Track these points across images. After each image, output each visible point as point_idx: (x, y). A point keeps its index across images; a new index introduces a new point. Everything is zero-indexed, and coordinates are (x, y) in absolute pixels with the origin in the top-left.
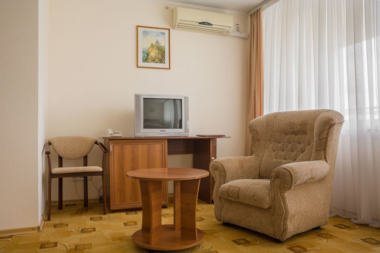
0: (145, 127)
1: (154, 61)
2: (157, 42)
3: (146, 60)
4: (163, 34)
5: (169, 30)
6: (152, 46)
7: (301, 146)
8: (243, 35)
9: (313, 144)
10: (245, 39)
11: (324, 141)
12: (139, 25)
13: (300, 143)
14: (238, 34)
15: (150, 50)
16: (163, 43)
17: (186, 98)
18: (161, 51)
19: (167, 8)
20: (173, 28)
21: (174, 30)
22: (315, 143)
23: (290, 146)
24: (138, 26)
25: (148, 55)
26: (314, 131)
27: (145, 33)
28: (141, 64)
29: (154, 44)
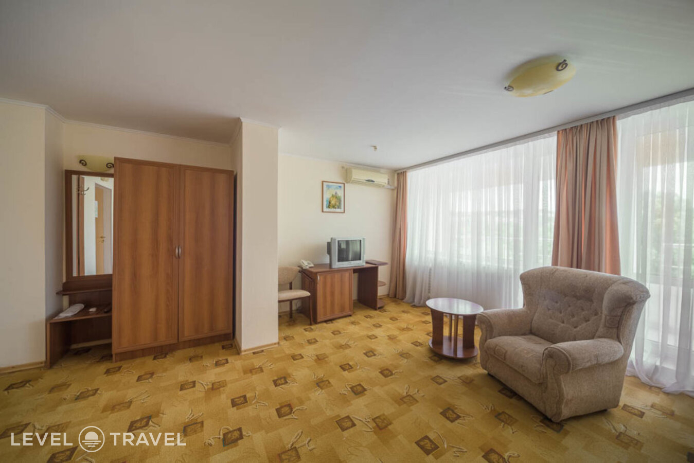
0: (339, 260)
1: (334, 207)
2: (336, 193)
3: (329, 207)
4: (340, 187)
5: (344, 184)
6: (333, 196)
7: (584, 313)
8: (393, 188)
9: (601, 316)
10: (393, 190)
11: (618, 319)
12: (326, 180)
13: (583, 310)
14: (389, 187)
15: (330, 199)
16: (340, 193)
17: (364, 239)
18: (339, 199)
19: (343, 167)
20: (347, 183)
21: (348, 184)
22: (603, 316)
23: (569, 309)
24: (323, 182)
25: (330, 203)
26: (604, 302)
27: (328, 187)
28: (325, 209)
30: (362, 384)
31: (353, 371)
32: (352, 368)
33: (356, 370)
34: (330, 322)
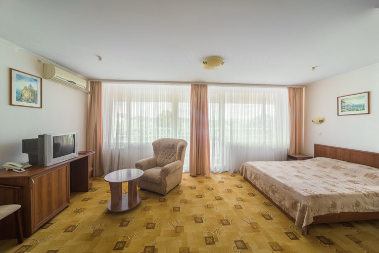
1: (27, 101)
2: (30, 86)
3: (19, 99)
4: (36, 80)
5: (41, 79)
6: (26, 88)
15: (24, 92)
16: (36, 87)
18: (34, 94)
19: (39, 61)
20: (45, 78)
24: (11, 69)
25: (22, 95)
28: (14, 102)
29: (28, 87)
30: (147, 245)
31: (129, 243)
32: (125, 242)
33: (130, 241)
34: (48, 225)
